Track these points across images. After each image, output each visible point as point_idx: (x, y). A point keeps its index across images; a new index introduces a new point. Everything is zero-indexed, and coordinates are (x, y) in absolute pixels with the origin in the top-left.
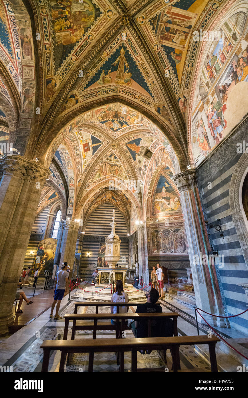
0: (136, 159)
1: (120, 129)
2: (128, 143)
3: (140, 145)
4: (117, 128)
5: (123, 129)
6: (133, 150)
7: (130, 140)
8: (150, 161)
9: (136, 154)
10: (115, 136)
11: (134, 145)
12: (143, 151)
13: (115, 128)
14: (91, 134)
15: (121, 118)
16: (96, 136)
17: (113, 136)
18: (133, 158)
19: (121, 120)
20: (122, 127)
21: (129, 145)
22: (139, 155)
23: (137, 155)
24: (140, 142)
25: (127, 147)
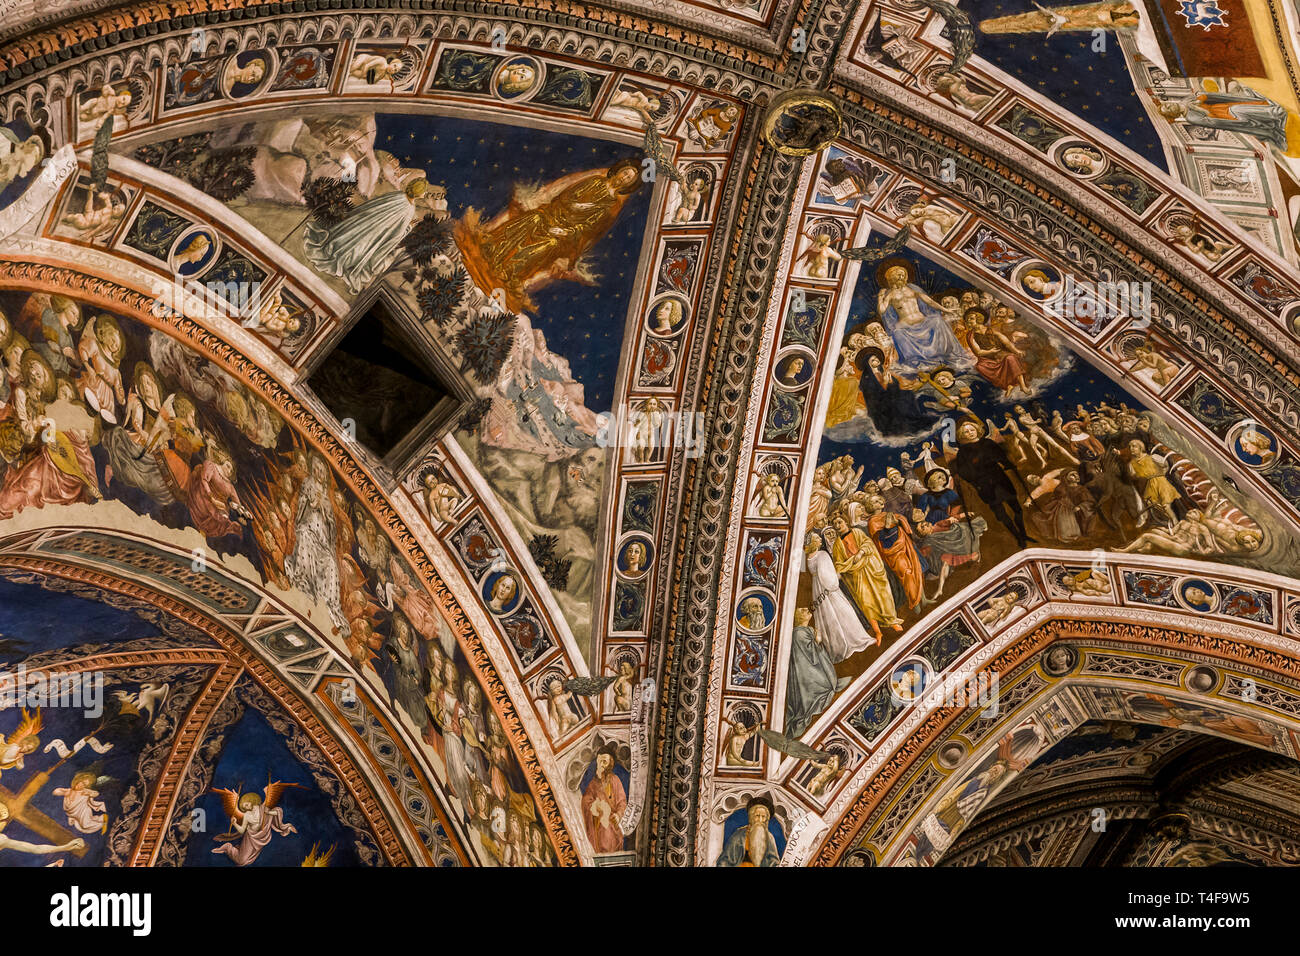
0: (391, 169)
1: (856, 325)
2: (641, 198)
3: (526, 337)
4: (896, 312)
5: (821, 341)
6: (532, 199)
7: (653, 262)
8: (288, 377)
9: (456, 211)
10: (836, 174)
11: (566, 248)
12: (453, 328)
13: (904, 297)
14: (1173, 181)
15: (941, 482)
16: (1092, 147)
17: (865, 176)
18: (426, 124)
19: (926, 454)
20: (863, 359)
21: (612, 185)
22: (425, 238)
23: (442, 205)
24: (561, 365)
25: (613, 154)
